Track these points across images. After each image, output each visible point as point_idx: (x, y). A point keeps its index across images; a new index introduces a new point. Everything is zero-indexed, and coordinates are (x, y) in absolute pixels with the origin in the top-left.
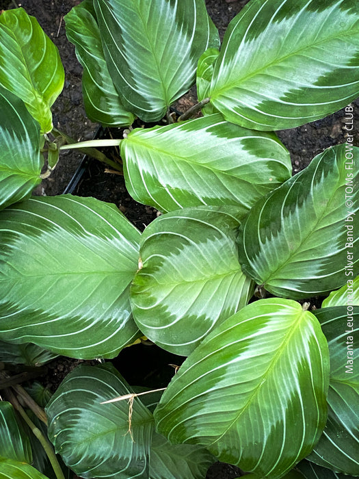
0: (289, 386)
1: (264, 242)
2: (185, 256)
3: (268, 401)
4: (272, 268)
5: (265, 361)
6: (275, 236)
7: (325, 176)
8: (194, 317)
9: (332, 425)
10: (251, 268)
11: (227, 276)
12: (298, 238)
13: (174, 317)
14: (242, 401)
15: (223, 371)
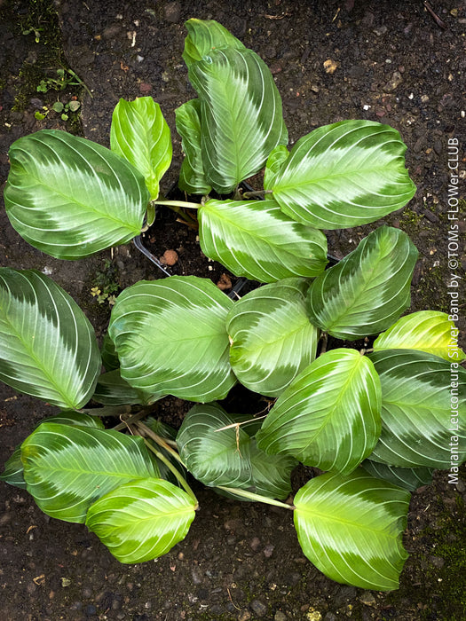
0: (353, 409)
1: (326, 301)
2: (262, 325)
3: (339, 421)
4: (334, 320)
5: (336, 393)
6: (335, 296)
7: (370, 252)
8: (282, 367)
9: (385, 433)
10: (317, 320)
11: (299, 331)
12: (352, 297)
13: (268, 372)
14: (320, 423)
15: (306, 403)
